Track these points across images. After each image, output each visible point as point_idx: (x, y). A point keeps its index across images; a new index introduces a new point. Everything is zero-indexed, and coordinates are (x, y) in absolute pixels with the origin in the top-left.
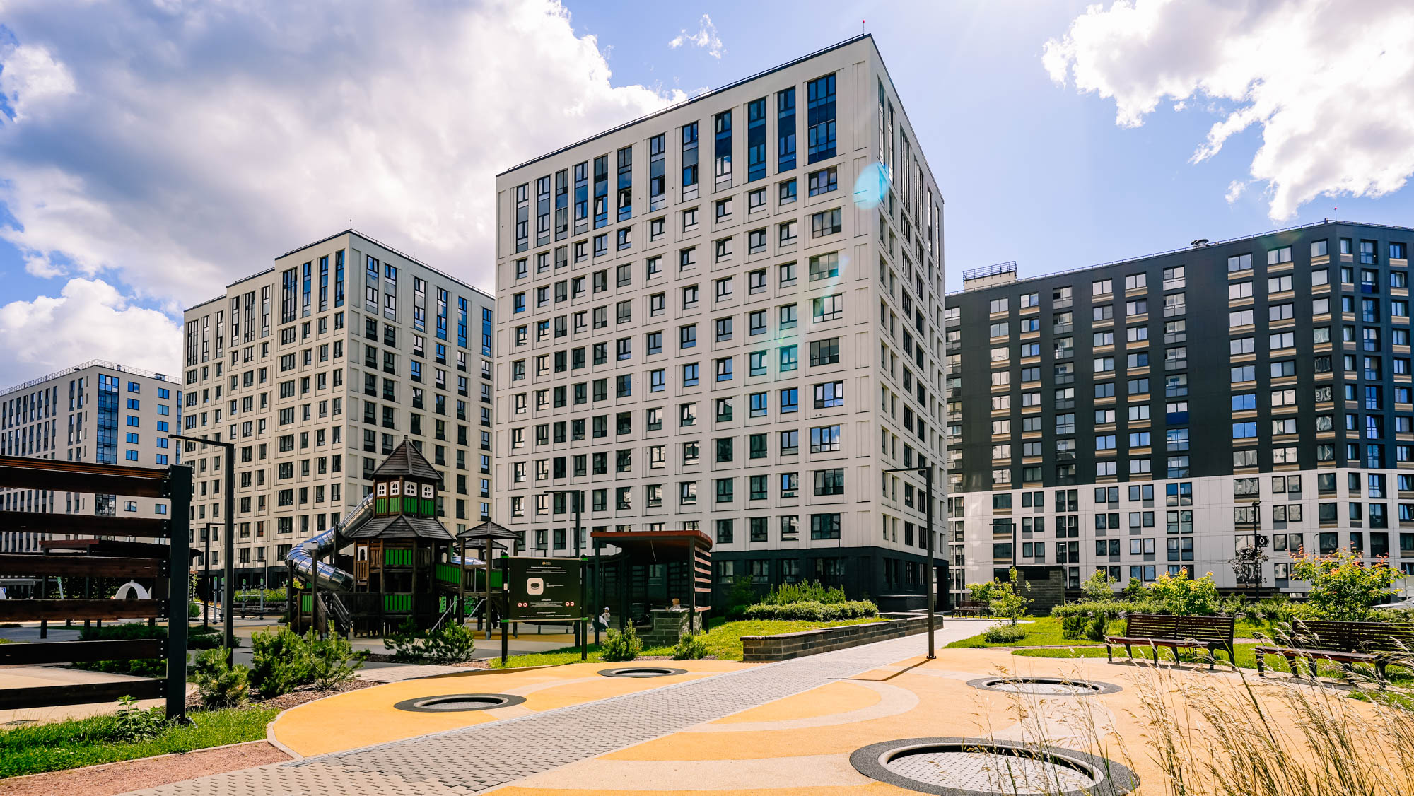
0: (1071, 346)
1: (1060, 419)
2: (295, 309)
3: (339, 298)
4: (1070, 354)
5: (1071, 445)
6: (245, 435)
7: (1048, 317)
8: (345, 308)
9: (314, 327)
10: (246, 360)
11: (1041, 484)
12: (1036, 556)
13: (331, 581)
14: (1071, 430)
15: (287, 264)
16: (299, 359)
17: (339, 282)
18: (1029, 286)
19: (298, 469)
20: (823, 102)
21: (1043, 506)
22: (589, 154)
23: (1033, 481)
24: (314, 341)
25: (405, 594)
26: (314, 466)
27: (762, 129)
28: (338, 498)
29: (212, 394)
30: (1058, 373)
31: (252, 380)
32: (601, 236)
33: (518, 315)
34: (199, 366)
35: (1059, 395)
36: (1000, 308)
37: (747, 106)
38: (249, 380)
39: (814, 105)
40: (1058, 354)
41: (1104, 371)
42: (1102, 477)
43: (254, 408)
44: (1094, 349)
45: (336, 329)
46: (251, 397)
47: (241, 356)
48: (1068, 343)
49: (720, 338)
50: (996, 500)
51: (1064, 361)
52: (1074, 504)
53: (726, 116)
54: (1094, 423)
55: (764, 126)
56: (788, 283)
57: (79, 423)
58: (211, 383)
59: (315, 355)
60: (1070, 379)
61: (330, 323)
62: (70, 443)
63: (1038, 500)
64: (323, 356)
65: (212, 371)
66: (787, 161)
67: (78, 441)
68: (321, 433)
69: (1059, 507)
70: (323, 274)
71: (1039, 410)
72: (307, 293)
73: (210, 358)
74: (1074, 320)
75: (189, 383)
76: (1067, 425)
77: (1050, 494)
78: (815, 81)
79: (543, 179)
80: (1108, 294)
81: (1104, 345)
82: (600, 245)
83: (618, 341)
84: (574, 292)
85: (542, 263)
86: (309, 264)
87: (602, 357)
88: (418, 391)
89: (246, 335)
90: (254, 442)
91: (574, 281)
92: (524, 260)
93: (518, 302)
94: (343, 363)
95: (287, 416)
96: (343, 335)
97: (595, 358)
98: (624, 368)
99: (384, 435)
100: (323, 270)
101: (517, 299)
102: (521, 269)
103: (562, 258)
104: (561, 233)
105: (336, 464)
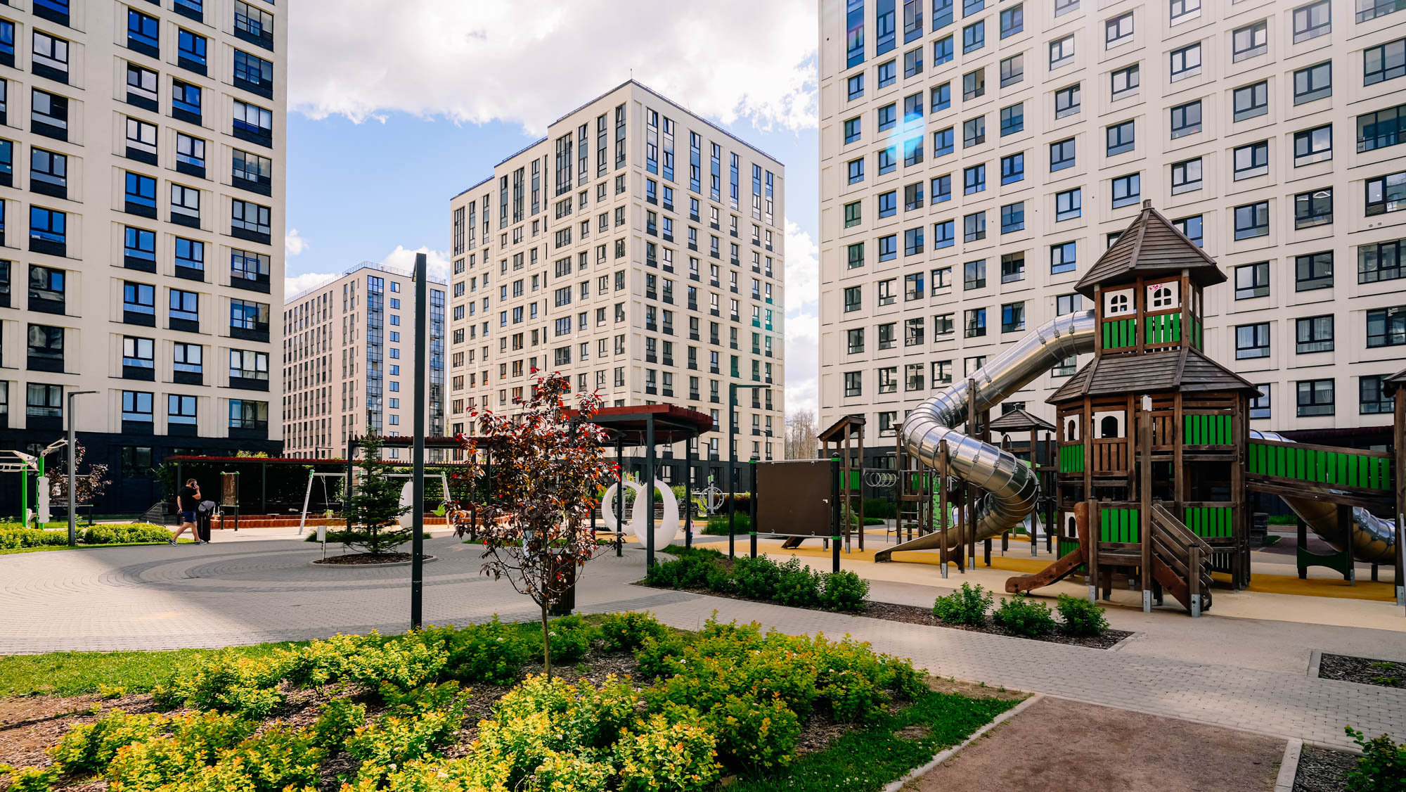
2: (570, 179)
3: (621, 158)
6: (515, 321)
8: (627, 169)
9: (592, 195)
10: (515, 242)
13: (998, 473)
15: (561, 131)
16: (576, 233)
17: (620, 141)
19: (575, 354)
24: (593, 210)
25: (1220, 505)
26: (592, 349)
28: (622, 383)
29: (479, 282)
31: (522, 263)
32: (974, 25)
33: (850, 146)
34: (466, 255)
38: (519, 263)
43: (525, 291)
45: (616, 193)
46: (521, 281)
47: (510, 239)
49: (1178, 133)
57: (352, 324)
58: (478, 271)
59: (594, 226)
61: (611, 188)
62: (345, 343)
64: (603, 225)
65: (479, 257)
67: (352, 341)
68: (601, 313)
70: (601, 134)
72: (583, 159)
73: (477, 245)
75: (456, 273)
82: (974, 37)
83: (1003, 159)
84: (933, 106)
85: (885, 74)
86: (585, 126)
87: (977, 183)
88: (694, 261)
89: (515, 215)
90: (525, 327)
91: (933, 90)
92: (859, 76)
93: (851, 129)
94: (626, 231)
95: (563, 296)
96: (626, 199)
97: (966, 187)
98: (1012, 195)
99: (665, 311)
100: (601, 130)
101: (849, 125)
102: (854, 89)
103: (915, 65)
104: (915, 30)
105: (618, 345)
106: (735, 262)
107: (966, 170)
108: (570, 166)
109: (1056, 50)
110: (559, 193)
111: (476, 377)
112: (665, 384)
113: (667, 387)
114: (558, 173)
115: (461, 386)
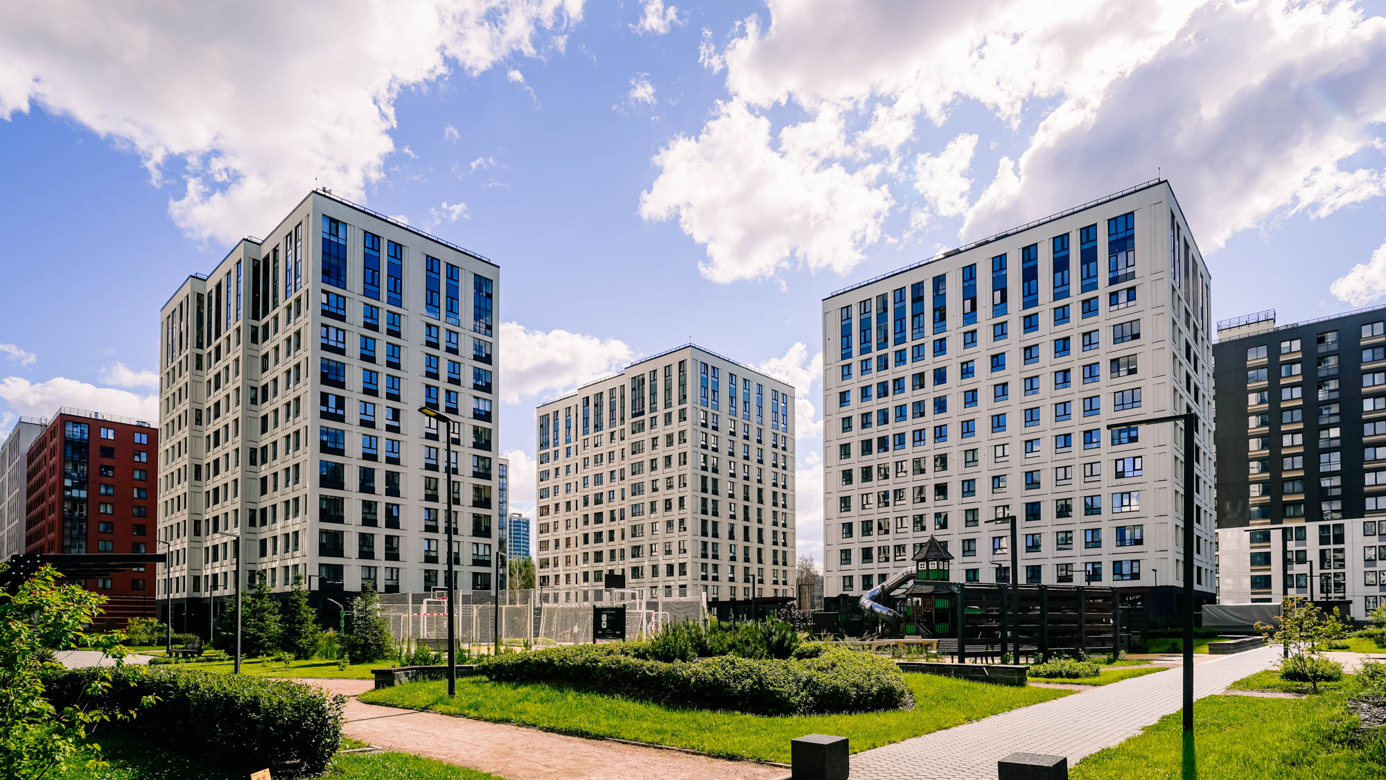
0: (1337, 387)
1: (1324, 458)
2: (643, 407)
3: (683, 398)
4: (1335, 395)
5: (1336, 481)
6: (596, 503)
7: (1311, 360)
8: (688, 405)
9: (660, 420)
10: (596, 446)
11: (1304, 519)
12: (1297, 587)
14: (1338, 467)
15: (636, 372)
16: (648, 445)
17: (682, 385)
18: (1292, 333)
19: (647, 530)
20: (1123, 235)
21: (1305, 539)
22: (907, 282)
23: (1294, 517)
24: (661, 431)
26: (661, 527)
27: (1066, 259)
29: (562, 471)
30: (1322, 414)
31: (602, 461)
32: (918, 346)
33: (843, 409)
34: (551, 450)
35: (1324, 434)
36: (1257, 357)
37: (1052, 240)
38: (599, 461)
39: (1114, 238)
40: (1322, 395)
41: (1374, 410)
42: (1371, 512)
43: (604, 483)
44: (1363, 390)
45: (680, 421)
46: (601, 474)
47: (591, 443)
48: (1333, 385)
49: (1028, 424)
50: (1253, 534)
51: (1328, 402)
52: (1340, 539)
53: (1032, 248)
54: (1362, 460)
55: (1067, 257)
56: (1090, 380)
58: (561, 463)
59: (662, 442)
60: (1336, 419)
61: (675, 417)
63: (1301, 534)
64: (669, 442)
65: (563, 453)
66: (1089, 282)
68: (668, 502)
69: (1324, 540)
70: (667, 379)
71: (1301, 450)
72: (653, 394)
73: (561, 444)
74: (1339, 363)
75: (542, 463)
76: (1333, 462)
77: (1313, 529)
78: (1115, 218)
79: (865, 301)
80: (1379, 336)
81: (1374, 385)
82: (918, 353)
83: (935, 427)
84: (894, 390)
85: (865, 368)
86: (655, 371)
87: (920, 440)
88: (732, 464)
89: (596, 426)
90: (605, 508)
91: (895, 381)
92: (849, 365)
93: (844, 398)
94: (687, 447)
95: (637, 489)
96: (687, 425)
97: (914, 441)
98: (941, 448)
99: (713, 500)
100: (667, 376)
101: (843, 395)
102: (846, 373)
103: (883, 364)
104: (883, 344)
105: (682, 547)
106: (760, 462)
107: (914, 432)
108: (643, 398)
109: (965, 366)
110: (634, 416)
111: (561, 542)
112: (713, 550)
113: (715, 553)
114: (633, 402)
115: (547, 548)
